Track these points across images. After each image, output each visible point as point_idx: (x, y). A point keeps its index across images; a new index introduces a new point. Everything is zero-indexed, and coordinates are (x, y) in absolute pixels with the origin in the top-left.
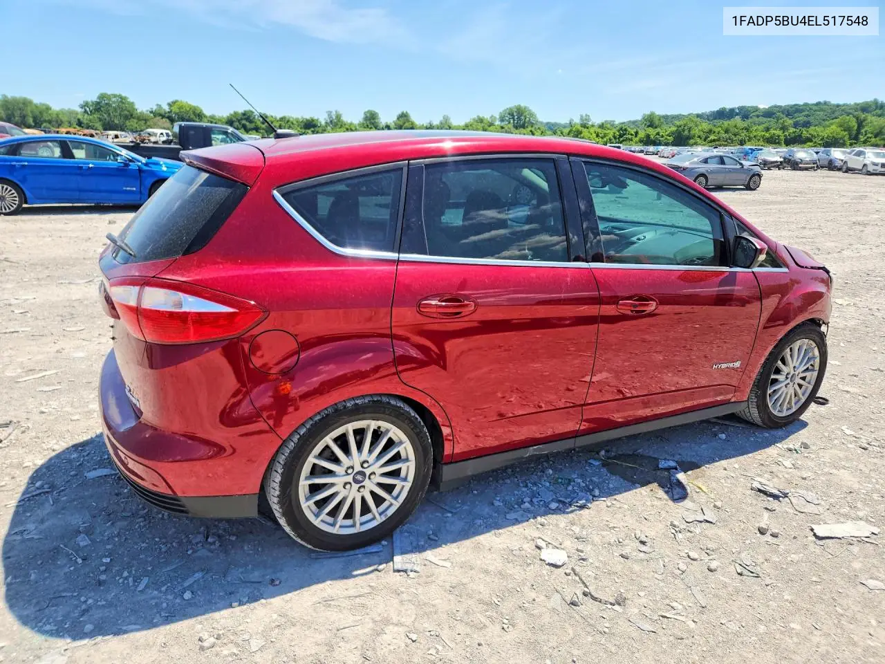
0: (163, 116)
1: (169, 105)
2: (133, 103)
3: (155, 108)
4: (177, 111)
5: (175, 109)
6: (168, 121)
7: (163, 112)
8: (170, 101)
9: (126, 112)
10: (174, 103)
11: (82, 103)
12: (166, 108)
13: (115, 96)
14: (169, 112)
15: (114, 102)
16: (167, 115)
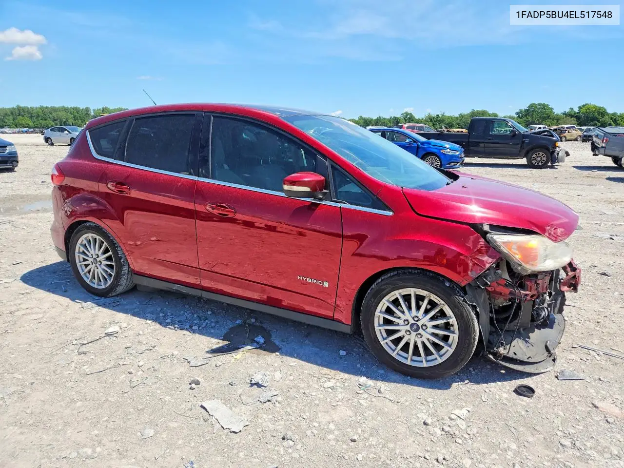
0: (572, 116)
1: (580, 108)
2: (552, 108)
3: (567, 110)
4: (585, 111)
5: (583, 110)
6: (575, 119)
7: (573, 113)
8: (581, 105)
9: (545, 115)
10: (583, 106)
11: (518, 111)
12: (576, 110)
13: (540, 105)
14: (578, 113)
15: (539, 109)
16: (576, 115)
